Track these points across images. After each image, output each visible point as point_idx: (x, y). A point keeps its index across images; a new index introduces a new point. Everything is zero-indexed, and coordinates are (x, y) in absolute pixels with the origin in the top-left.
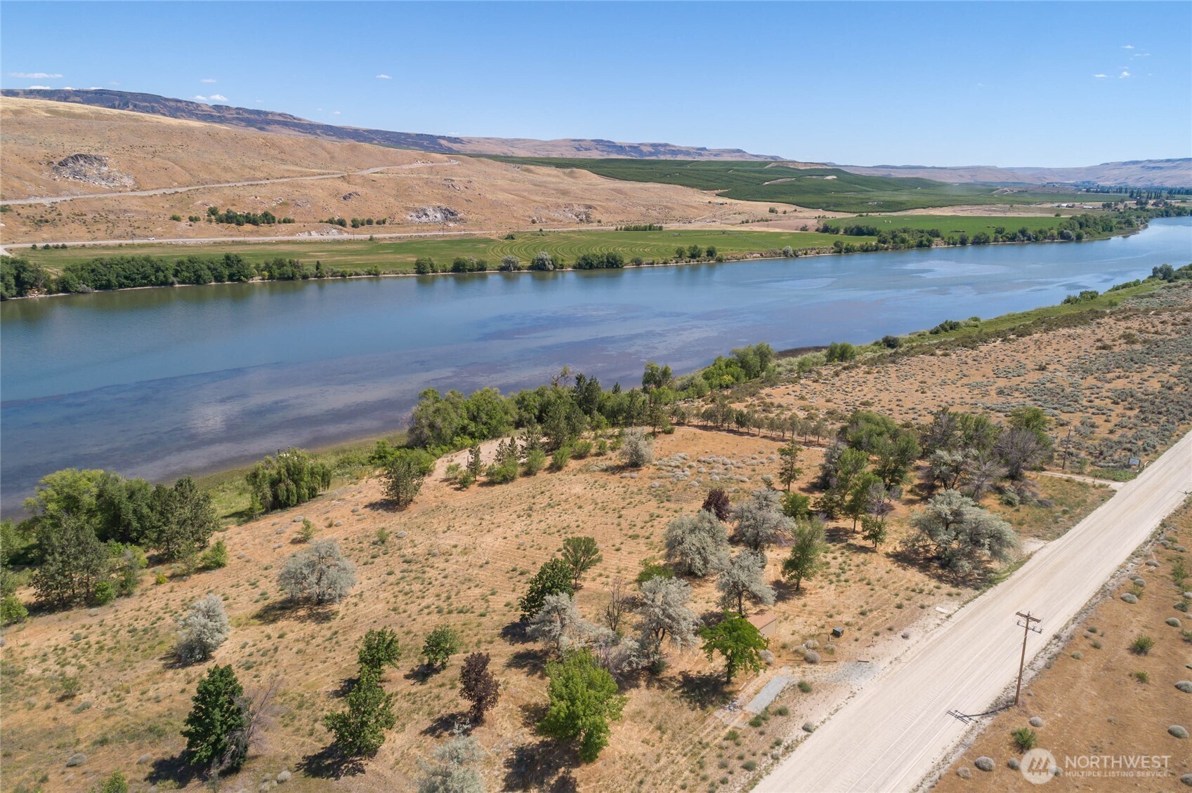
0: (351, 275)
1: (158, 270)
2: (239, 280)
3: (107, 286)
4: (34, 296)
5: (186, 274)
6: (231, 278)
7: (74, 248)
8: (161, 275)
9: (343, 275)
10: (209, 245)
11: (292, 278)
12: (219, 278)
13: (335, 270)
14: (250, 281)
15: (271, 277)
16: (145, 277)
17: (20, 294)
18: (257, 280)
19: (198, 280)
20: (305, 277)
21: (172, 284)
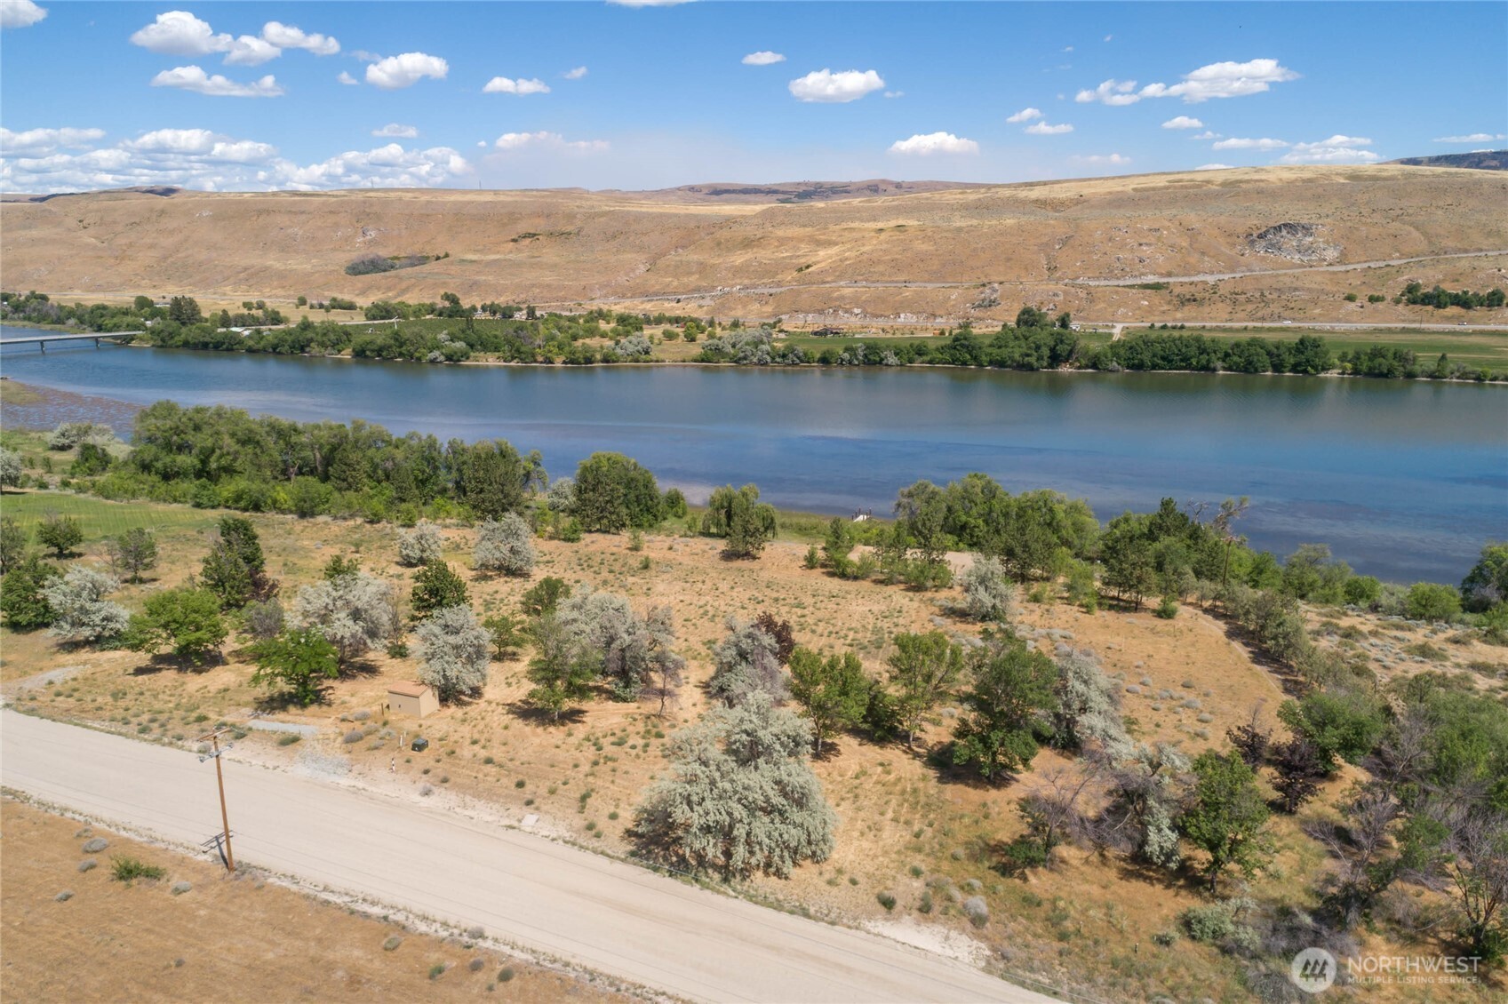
0: (1495, 379)
1: (1203, 351)
2: (1305, 372)
3: (1139, 367)
4: (1065, 369)
5: (1236, 359)
6: (1294, 369)
7: (1192, 329)
8: (1204, 358)
9: (1479, 379)
10: (1365, 332)
11: (1387, 375)
12: (1278, 368)
13: (1469, 368)
14: (1322, 375)
15: (1356, 372)
16: (1186, 359)
17: (1050, 366)
18: (1333, 374)
19: (1249, 368)
20: (1410, 376)
21: (1214, 370)
